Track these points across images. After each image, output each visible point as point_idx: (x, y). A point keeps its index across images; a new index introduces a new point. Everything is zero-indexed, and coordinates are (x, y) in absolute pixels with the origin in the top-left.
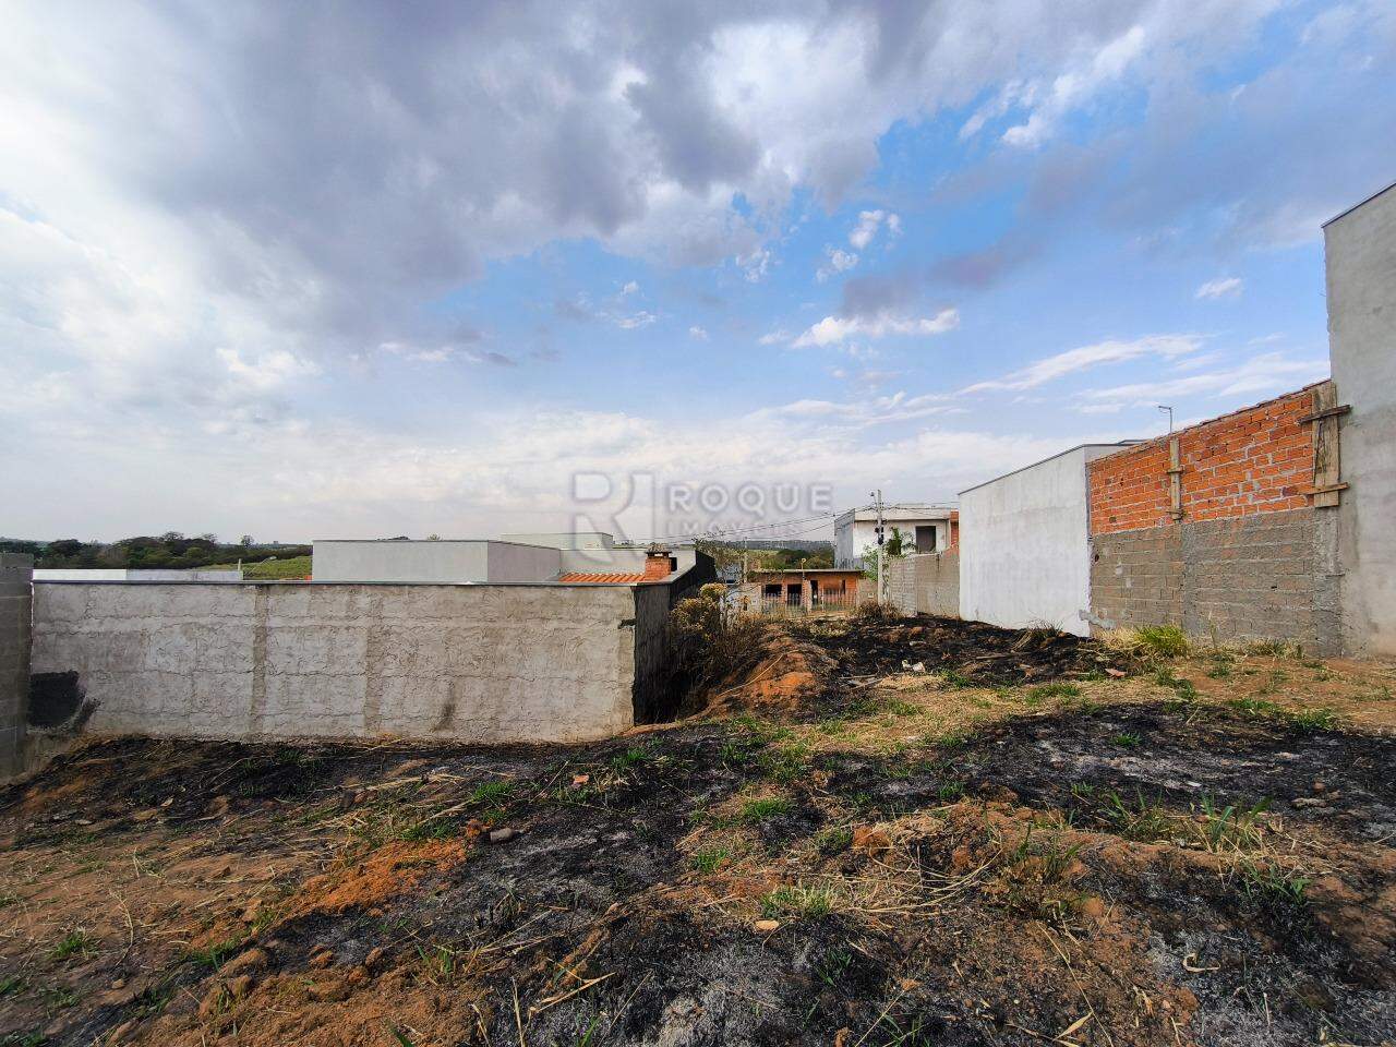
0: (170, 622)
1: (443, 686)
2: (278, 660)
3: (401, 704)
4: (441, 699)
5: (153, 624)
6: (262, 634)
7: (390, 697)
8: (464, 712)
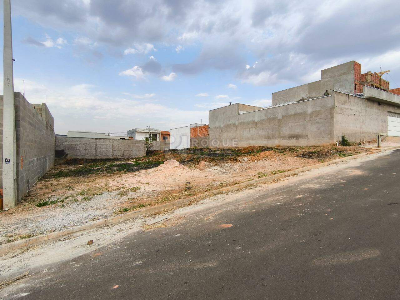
0: (81, 143)
1: (122, 151)
2: (98, 148)
3: (117, 154)
4: (122, 153)
5: (77, 143)
6: (96, 145)
7: (115, 153)
8: (125, 155)
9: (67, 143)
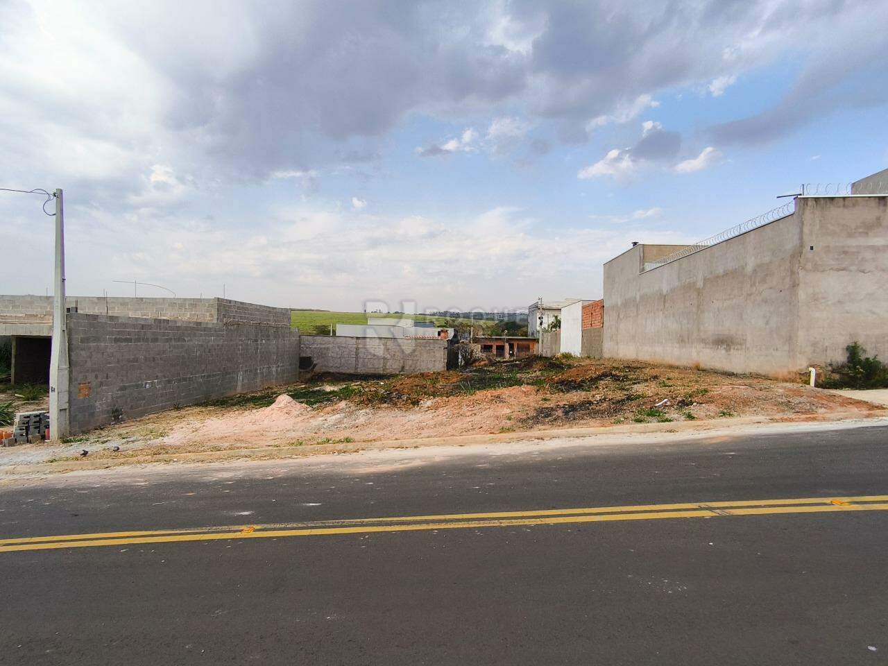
0: (334, 345)
1: (401, 362)
2: (361, 355)
3: (391, 366)
4: (401, 365)
5: (330, 346)
6: (357, 349)
7: (389, 364)
8: (407, 368)
9: (315, 346)
